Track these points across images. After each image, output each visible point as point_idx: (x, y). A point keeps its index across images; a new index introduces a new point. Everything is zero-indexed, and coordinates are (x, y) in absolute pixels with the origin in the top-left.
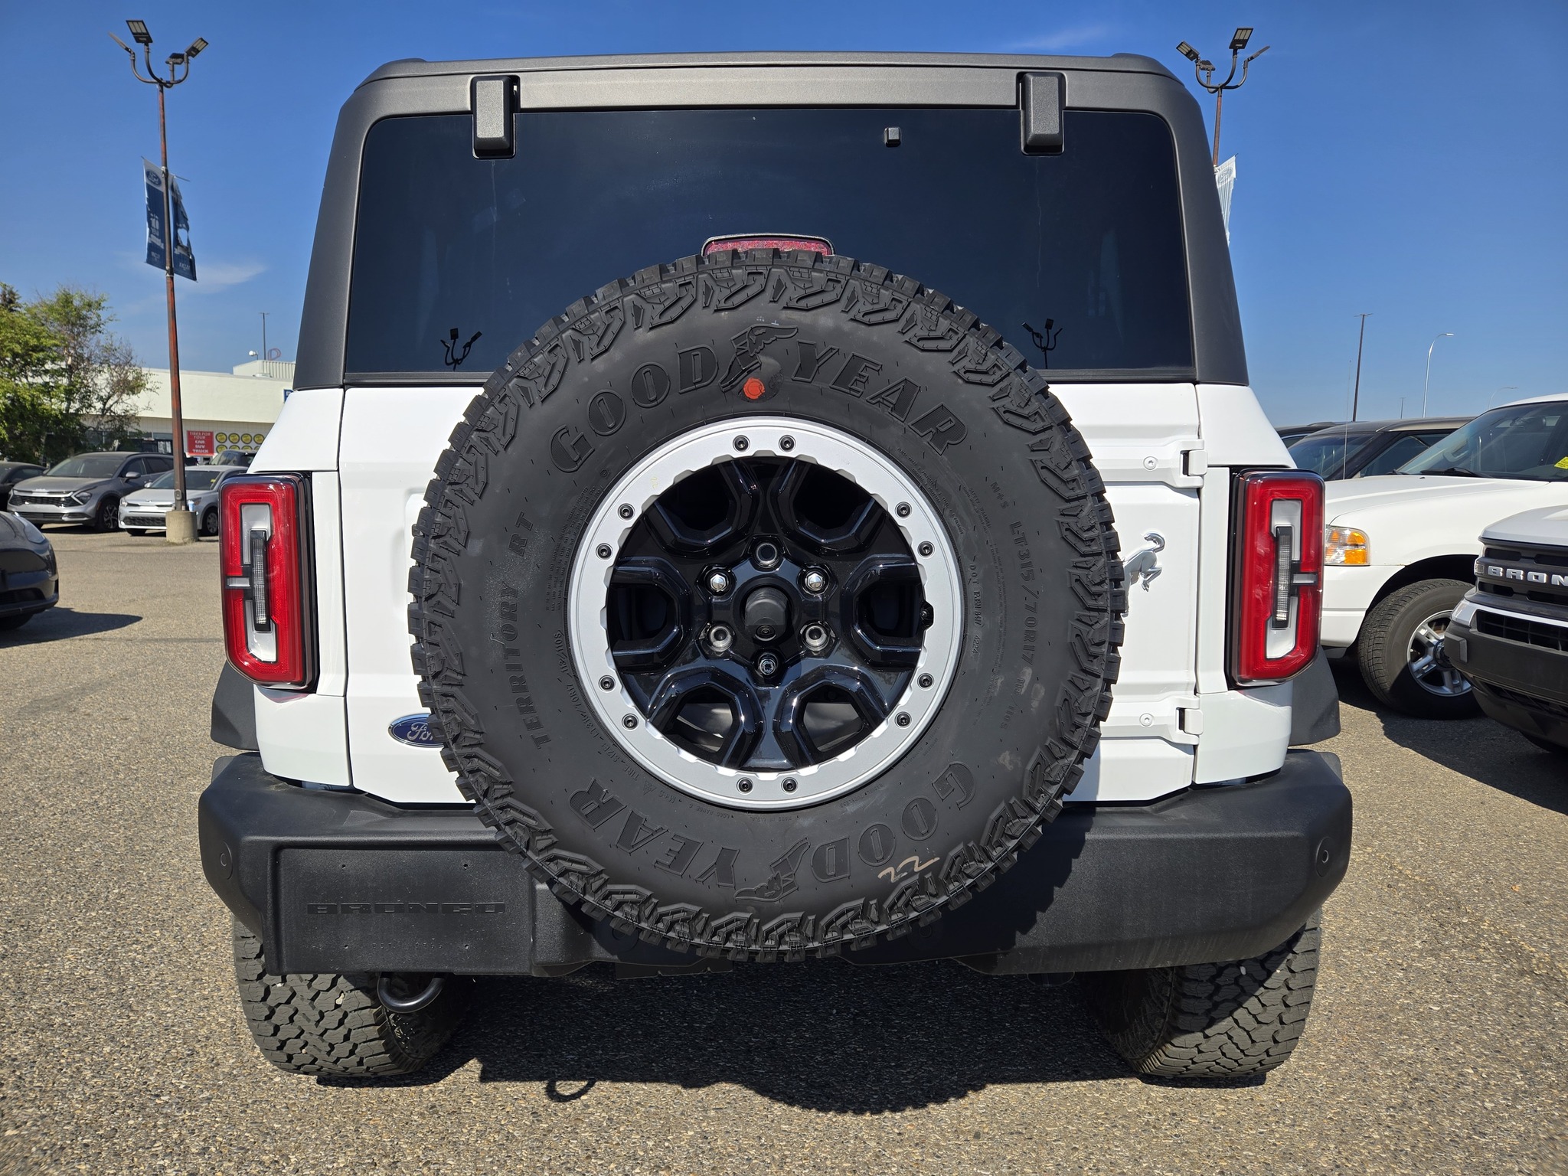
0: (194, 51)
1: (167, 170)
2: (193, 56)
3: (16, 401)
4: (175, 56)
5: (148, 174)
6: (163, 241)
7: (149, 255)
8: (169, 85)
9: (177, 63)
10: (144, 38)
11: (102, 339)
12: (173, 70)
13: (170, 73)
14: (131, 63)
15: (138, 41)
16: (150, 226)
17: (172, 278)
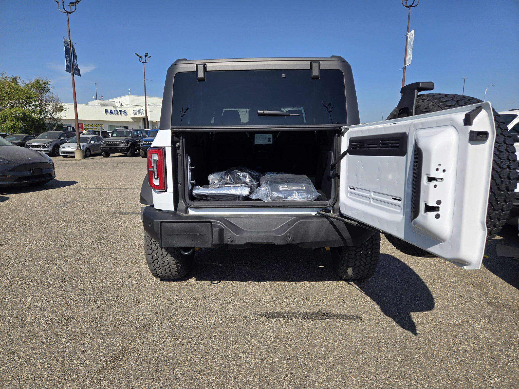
1: (70, 41)
2: (77, 3)
3: (24, 114)
4: (71, 3)
5: (65, 42)
6: (70, 64)
7: (66, 68)
8: (70, 13)
9: (72, 6)
11: (50, 94)
12: (71, 8)
13: (70, 9)
14: (58, 6)
16: (66, 59)
17: (73, 76)
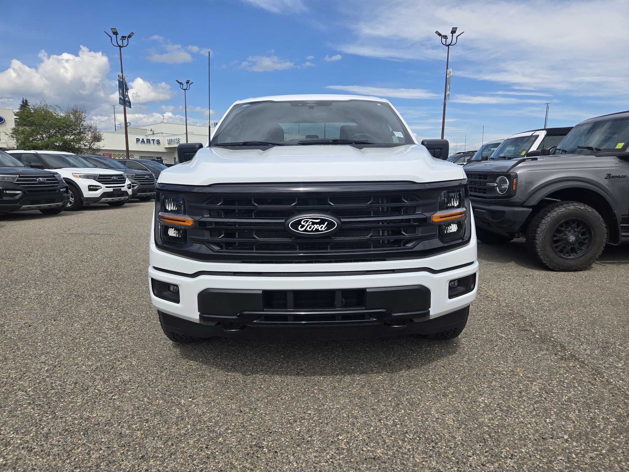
0: (130, 36)
1: (122, 74)
5: (118, 76)
6: (123, 96)
7: (120, 101)
8: (122, 47)
10: (116, 33)
12: (123, 42)
14: (111, 40)
15: (114, 34)
16: (119, 92)
17: (125, 108)
